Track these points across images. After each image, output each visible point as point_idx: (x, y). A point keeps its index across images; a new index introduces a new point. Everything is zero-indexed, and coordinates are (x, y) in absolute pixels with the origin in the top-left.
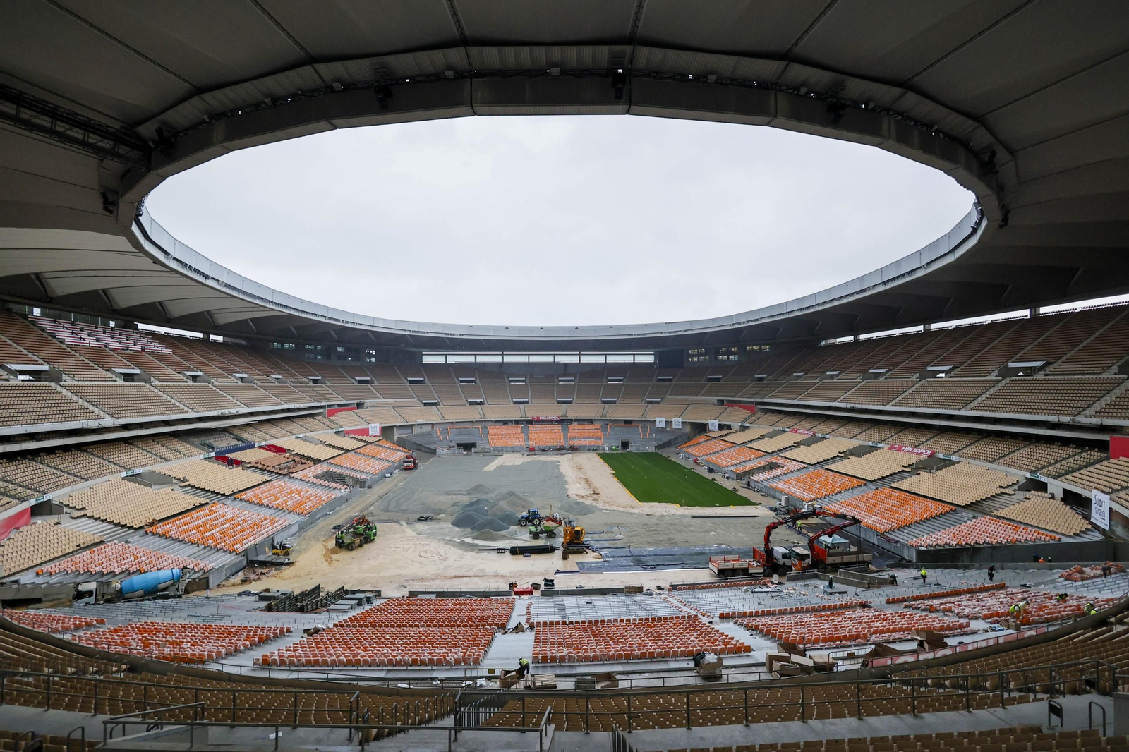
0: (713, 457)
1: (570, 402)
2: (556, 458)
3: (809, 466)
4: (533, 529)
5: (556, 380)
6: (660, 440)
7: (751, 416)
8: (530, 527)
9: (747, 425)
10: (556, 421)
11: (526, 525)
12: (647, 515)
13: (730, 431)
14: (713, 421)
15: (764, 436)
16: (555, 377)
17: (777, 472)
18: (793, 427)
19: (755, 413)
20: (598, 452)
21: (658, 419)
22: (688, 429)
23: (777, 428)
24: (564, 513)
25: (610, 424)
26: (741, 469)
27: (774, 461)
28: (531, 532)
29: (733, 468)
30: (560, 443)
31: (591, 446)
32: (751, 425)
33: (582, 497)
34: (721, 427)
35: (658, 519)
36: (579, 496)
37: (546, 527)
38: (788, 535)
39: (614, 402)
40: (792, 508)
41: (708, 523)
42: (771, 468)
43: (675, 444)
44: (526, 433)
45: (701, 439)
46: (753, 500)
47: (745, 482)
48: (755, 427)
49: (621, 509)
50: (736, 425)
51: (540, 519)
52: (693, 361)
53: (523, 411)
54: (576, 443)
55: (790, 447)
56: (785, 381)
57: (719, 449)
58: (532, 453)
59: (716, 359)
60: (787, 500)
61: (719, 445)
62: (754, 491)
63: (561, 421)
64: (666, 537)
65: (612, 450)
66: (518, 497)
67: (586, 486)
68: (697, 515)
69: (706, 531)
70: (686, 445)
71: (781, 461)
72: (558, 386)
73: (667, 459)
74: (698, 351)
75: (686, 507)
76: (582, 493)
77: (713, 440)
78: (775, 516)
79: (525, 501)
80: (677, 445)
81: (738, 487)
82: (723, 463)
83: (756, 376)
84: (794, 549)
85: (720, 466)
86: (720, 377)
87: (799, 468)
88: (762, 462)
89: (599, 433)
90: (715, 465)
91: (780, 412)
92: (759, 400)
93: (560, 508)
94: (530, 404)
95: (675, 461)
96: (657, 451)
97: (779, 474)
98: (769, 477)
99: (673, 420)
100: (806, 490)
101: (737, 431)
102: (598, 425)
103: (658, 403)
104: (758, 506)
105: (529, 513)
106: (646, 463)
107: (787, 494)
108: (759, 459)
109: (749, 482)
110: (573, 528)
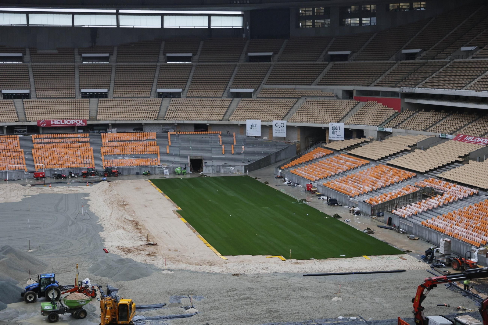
0: (336, 182)
1: (104, 96)
2: (81, 189)
3: (481, 192)
4: (48, 306)
5: (77, 57)
6: (254, 156)
7: (394, 116)
8: (43, 304)
9: (388, 130)
10: (80, 128)
11: (34, 301)
12: (235, 275)
13: (362, 140)
14: (336, 124)
15: (413, 147)
16: (76, 51)
17: (433, 202)
18: (459, 132)
19: (400, 111)
20: (153, 177)
21: (249, 123)
22: (296, 138)
23: (433, 134)
24: (99, 277)
25: (171, 132)
26: (379, 199)
27: (428, 185)
28: (44, 312)
29: (367, 198)
30: (88, 163)
31: (141, 167)
32: (395, 130)
33: (129, 251)
34: (349, 134)
35: (252, 281)
36: (123, 249)
37: (71, 302)
38: (450, 298)
39: (177, 95)
40: (456, 257)
41: (330, 283)
42: (425, 197)
43: (276, 162)
44: (28, 149)
45: (317, 152)
46: (397, 246)
47: (386, 218)
48: (401, 133)
49: (193, 268)
50: (371, 131)
51: (60, 289)
52: (305, 28)
53: (20, 111)
54: (115, 163)
55: (452, 163)
56: (447, 60)
57: (345, 168)
58: (40, 182)
59: (342, 24)
60: (448, 245)
61: (346, 162)
62: (399, 232)
63: (88, 128)
64: (265, 307)
65: (176, 173)
66: (20, 256)
67: (135, 233)
68: (311, 272)
69: (327, 297)
70: (293, 163)
71: (438, 185)
72: (81, 67)
73: (264, 187)
74: (313, 10)
75: (294, 261)
76: (128, 244)
77: (336, 155)
78: (430, 269)
79: (31, 261)
80: (279, 164)
81: (373, 227)
82: (350, 190)
83: (404, 51)
84: (460, 319)
85: (346, 196)
86: (348, 53)
87: (466, 195)
88: (409, 188)
89: (153, 147)
90: (339, 193)
91: (438, 109)
92: (407, 90)
93: (92, 271)
94: (33, 99)
95: (277, 188)
96: (247, 174)
97: (435, 206)
98: (420, 211)
99: (274, 123)
100: (476, 229)
101: (372, 140)
102: (151, 134)
103: (249, 95)
104: (404, 256)
105: (40, 280)
106: (230, 193)
107: (448, 236)
108: (406, 183)
109: (390, 219)
110: (116, 301)
